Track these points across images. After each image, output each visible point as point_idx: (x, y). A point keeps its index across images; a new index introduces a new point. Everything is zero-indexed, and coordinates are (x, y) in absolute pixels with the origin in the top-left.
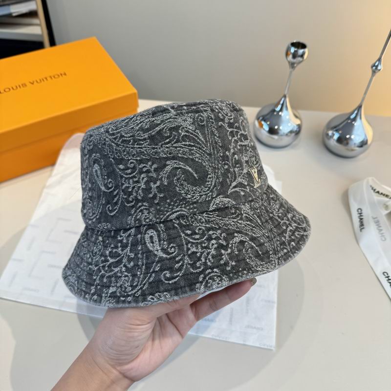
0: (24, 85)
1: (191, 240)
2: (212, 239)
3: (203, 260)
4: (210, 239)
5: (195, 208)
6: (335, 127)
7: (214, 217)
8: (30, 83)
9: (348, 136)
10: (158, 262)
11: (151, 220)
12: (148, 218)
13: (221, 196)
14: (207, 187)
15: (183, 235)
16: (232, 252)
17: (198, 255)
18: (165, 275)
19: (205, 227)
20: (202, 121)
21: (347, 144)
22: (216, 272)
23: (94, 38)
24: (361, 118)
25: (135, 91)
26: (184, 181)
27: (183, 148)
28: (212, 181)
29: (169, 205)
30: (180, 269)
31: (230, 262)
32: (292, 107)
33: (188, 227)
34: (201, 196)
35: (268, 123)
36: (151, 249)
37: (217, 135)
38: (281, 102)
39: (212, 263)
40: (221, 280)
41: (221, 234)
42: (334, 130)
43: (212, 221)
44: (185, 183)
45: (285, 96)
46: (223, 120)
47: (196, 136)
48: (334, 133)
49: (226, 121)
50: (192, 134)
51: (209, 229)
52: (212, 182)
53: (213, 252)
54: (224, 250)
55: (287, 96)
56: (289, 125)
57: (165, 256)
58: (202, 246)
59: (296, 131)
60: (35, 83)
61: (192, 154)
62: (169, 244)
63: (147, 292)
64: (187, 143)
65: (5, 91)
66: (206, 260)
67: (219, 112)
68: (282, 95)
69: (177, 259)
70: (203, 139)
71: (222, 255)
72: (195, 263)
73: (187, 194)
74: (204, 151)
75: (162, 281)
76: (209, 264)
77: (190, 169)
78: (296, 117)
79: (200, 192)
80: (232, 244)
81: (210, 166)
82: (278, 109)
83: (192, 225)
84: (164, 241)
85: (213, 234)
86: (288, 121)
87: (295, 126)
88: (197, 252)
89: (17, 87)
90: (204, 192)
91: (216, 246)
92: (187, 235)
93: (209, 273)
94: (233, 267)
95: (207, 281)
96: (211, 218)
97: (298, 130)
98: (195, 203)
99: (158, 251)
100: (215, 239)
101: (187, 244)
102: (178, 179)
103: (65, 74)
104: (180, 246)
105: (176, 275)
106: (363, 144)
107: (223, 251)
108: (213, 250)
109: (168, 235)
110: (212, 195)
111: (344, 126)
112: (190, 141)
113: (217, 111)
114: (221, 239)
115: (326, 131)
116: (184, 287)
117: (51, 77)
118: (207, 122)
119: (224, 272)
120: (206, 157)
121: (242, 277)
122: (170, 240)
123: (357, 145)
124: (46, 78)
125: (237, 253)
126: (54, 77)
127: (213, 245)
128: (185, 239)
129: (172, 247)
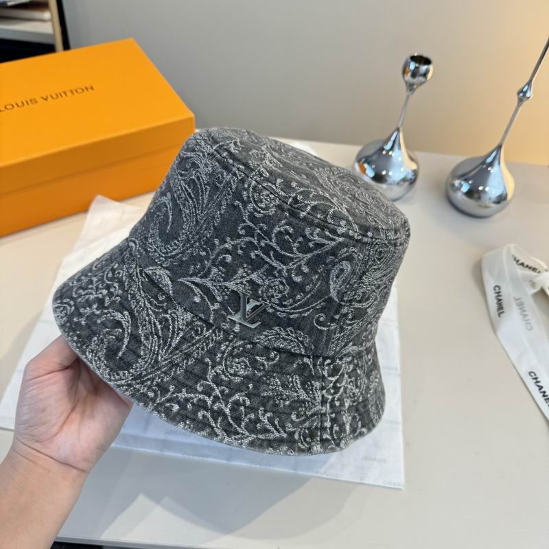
13: (168, 273)
14: (165, 249)
16: (99, 316)
27: (182, 190)
28: (175, 248)
39: (80, 302)
41: (117, 296)
43: (133, 280)
47: (202, 191)
52: (174, 249)
64: (190, 190)
71: (90, 306)
80: (109, 312)
90: (161, 251)
94: (78, 324)
96: (137, 276)
107: (95, 306)
108: (96, 296)
112: (193, 190)
118: (224, 187)
120: (193, 222)
125: (99, 321)
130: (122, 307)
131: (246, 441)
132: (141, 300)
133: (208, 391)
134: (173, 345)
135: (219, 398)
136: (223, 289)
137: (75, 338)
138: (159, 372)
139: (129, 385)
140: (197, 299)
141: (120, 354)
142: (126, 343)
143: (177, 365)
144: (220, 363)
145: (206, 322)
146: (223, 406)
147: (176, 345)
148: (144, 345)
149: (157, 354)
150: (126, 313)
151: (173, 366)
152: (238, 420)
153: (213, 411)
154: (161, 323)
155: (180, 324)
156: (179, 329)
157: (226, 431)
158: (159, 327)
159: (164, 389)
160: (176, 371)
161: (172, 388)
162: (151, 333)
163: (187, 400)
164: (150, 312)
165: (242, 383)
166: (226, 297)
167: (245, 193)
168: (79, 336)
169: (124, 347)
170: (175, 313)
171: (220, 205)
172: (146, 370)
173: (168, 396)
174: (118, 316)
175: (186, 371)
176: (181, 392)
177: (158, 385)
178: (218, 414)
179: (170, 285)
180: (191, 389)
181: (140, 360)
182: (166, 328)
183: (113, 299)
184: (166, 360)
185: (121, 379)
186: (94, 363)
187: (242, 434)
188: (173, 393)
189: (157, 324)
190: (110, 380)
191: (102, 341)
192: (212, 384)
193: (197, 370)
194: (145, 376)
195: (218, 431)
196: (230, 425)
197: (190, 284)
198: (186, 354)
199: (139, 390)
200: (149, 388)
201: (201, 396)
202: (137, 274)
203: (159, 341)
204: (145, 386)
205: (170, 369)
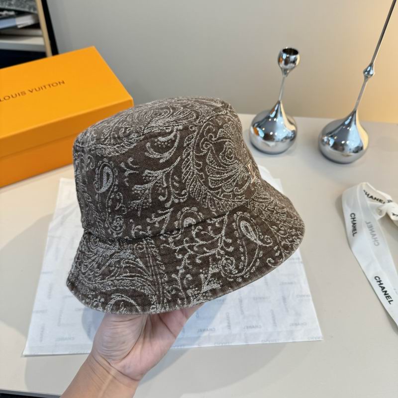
0: (24, 93)
6: (331, 133)
8: (29, 91)
9: (343, 142)
21: (343, 150)
23: (94, 47)
24: (355, 124)
25: (131, 98)
32: (286, 113)
35: (264, 129)
38: (276, 109)
42: (330, 135)
45: (279, 103)
48: (330, 138)
55: (281, 102)
56: (284, 131)
59: (291, 137)
60: (34, 91)
65: (5, 99)
68: (276, 102)
78: (291, 123)
82: (273, 115)
86: (283, 127)
87: (290, 132)
89: (16, 95)
97: (293, 136)
103: (63, 82)
106: (359, 149)
111: (339, 132)
115: (321, 136)
117: (49, 85)
123: (352, 151)
124: (45, 87)
126: (53, 85)
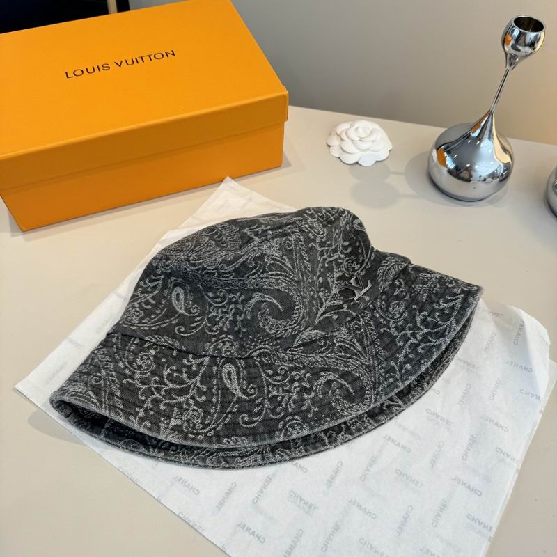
1: (272, 382)
2: (294, 381)
3: (284, 406)
4: (292, 381)
5: (278, 344)
7: (299, 354)
10: (236, 402)
11: (232, 354)
12: (230, 351)
13: (310, 328)
15: (264, 375)
16: (316, 395)
17: (279, 399)
18: (243, 418)
19: (288, 367)
20: (290, 245)
22: (297, 420)
26: (270, 315)
28: (300, 311)
29: (252, 341)
30: (259, 414)
31: (313, 408)
33: (270, 366)
34: (286, 330)
36: (228, 386)
37: (307, 259)
40: (301, 429)
41: (305, 375)
44: (270, 318)
46: (314, 241)
47: (283, 263)
49: (318, 240)
50: (279, 261)
51: (292, 369)
52: (300, 313)
53: (295, 396)
54: (306, 393)
57: (244, 397)
58: (283, 389)
61: (278, 284)
62: (249, 384)
63: (222, 434)
66: (287, 405)
67: (309, 232)
69: (257, 402)
70: (290, 266)
72: (275, 408)
73: (270, 329)
74: (290, 279)
75: (239, 424)
76: (290, 410)
77: (275, 302)
79: (286, 326)
81: (298, 295)
83: (274, 364)
84: (244, 380)
85: (296, 375)
88: (278, 396)
90: (290, 325)
91: (298, 389)
92: (268, 375)
93: (290, 420)
94: (315, 414)
95: (287, 429)
96: (294, 355)
98: (279, 338)
99: (236, 389)
100: (298, 381)
101: (268, 386)
102: (262, 314)
104: (260, 388)
105: (255, 419)
109: (249, 374)
110: (299, 328)
113: (306, 231)
114: (304, 381)
116: (263, 433)
118: (295, 245)
119: (305, 420)
120: (294, 286)
121: (324, 425)
122: (251, 379)
125: (321, 396)
127: (295, 388)
128: (266, 380)
129: (252, 388)
130: (316, 375)
131: (454, 325)
132: (317, 358)
133: (406, 339)
134: (361, 350)
135: (414, 333)
136: (335, 297)
137: (328, 419)
138: (377, 368)
139: (378, 394)
140: (335, 317)
141: (352, 391)
142: (345, 383)
143: (377, 353)
144: (388, 322)
145: (353, 319)
146: (421, 332)
147: (361, 348)
148: (352, 370)
149: (363, 364)
150: (322, 373)
151: (376, 356)
152: (436, 325)
153: (422, 341)
154: (341, 352)
155: (347, 338)
156: (351, 340)
157: (440, 337)
158: (343, 354)
159: (390, 369)
160: (381, 356)
161: (392, 363)
162: (345, 361)
163: (406, 356)
164: (330, 355)
165: (410, 312)
166: (342, 298)
167: (310, 235)
168: (327, 416)
169: (348, 386)
170: (338, 338)
171: (302, 257)
172: (371, 377)
173: (397, 368)
174: (323, 380)
175: (384, 348)
176: (398, 358)
177: (386, 373)
178: (425, 338)
179: (318, 331)
180: (400, 350)
181: (362, 378)
182: (346, 350)
183: (306, 379)
184: (369, 360)
185: (371, 398)
186: (352, 412)
187: (447, 326)
188: (397, 364)
189: (340, 354)
190: (369, 406)
191: (338, 400)
192: (402, 333)
193: (387, 340)
194: (375, 380)
195: (438, 343)
196: (437, 332)
197: (322, 318)
198: (371, 344)
199: (384, 388)
200: (386, 379)
201: (407, 345)
202: (292, 354)
203: (354, 358)
204: (383, 382)
205: (378, 359)
